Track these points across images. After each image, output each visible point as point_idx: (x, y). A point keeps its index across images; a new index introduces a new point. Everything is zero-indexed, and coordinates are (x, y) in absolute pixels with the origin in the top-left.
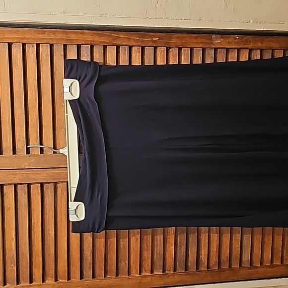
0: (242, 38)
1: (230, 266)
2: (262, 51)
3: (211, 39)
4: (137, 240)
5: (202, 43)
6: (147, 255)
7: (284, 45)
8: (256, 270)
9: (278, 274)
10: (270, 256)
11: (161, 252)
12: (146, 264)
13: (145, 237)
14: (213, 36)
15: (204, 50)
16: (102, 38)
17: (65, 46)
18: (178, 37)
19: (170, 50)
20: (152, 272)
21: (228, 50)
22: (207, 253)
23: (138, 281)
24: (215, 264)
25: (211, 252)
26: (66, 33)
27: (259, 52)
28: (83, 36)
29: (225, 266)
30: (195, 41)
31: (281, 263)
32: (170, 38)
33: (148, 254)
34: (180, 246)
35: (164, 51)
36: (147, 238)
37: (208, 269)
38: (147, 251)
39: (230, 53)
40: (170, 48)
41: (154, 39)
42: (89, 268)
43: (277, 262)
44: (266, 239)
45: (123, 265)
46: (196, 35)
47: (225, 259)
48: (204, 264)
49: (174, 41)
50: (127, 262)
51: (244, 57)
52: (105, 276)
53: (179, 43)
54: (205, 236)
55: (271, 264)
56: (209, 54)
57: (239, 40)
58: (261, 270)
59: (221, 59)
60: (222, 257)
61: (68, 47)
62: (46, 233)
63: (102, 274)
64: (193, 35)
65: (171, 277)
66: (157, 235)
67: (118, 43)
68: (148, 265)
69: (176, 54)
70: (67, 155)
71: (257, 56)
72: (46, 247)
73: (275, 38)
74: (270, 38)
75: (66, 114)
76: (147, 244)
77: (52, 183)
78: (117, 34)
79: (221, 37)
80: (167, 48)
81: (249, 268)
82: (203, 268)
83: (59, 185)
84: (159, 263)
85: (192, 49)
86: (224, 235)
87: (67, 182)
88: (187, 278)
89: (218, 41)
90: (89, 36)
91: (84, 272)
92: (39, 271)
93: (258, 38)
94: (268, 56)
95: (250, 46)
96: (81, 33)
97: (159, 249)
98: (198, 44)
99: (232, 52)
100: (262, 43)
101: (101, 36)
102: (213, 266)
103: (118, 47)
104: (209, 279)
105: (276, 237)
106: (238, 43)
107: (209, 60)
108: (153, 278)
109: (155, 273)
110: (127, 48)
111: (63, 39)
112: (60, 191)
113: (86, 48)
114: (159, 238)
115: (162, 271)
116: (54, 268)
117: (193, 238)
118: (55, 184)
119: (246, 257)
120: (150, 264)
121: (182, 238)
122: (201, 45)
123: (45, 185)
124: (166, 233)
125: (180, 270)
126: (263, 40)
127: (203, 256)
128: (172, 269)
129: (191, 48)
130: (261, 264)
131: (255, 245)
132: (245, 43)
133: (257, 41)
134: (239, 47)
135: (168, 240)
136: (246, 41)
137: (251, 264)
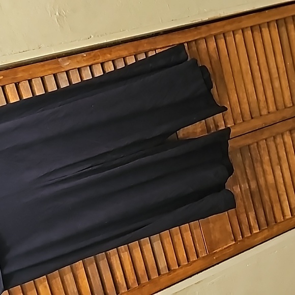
0: (90, 54)
1: (149, 278)
2: (113, 61)
3: (58, 63)
4: (46, 287)
5: (50, 69)
7: (132, 51)
8: (175, 273)
9: (198, 269)
10: (185, 255)
11: (76, 290)
13: (54, 281)
14: (60, 60)
15: (55, 76)
18: (23, 71)
19: (20, 84)
21: (79, 69)
22: (122, 274)
24: (134, 282)
27: (111, 63)
29: (144, 280)
30: (43, 69)
31: (198, 257)
32: (16, 73)
34: (93, 277)
35: (13, 87)
36: (56, 282)
37: (128, 289)
39: (83, 71)
40: (19, 83)
43: (193, 258)
44: (176, 240)
46: (42, 63)
47: (143, 274)
48: (123, 285)
49: (20, 75)
51: (98, 72)
53: (26, 75)
54: (116, 258)
55: (188, 262)
56: (62, 78)
57: (87, 58)
58: (181, 271)
59: (76, 80)
60: (139, 273)
64: (40, 64)
66: (65, 275)
69: (27, 87)
71: (110, 68)
73: (122, 46)
74: (117, 47)
76: (58, 287)
79: (68, 59)
80: (16, 84)
81: (168, 274)
82: (123, 290)
85: (42, 79)
86: (134, 251)
89: (66, 64)
93: (105, 50)
94: (121, 65)
95: (101, 60)
97: (72, 288)
98: (47, 71)
99: (84, 70)
100: (110, 54)
102: (132, 284)
105: (185, 235)
106: (87, 60)
107: (64, 84)
114: (69, 278)
117: (103, 264)
119: (162, 264)
121: (92, 269)
122: (50, 72)
124: (74, 270)
126: (111, 51)
127: (119, 279)
129: (41, 77)
130: (179, 266)
131: (167, 249)
132: (94, 58)
133: (105, 54)
134: (90, 64)
135: (79, 275)
136: (94, 56)
137: (169, 269)
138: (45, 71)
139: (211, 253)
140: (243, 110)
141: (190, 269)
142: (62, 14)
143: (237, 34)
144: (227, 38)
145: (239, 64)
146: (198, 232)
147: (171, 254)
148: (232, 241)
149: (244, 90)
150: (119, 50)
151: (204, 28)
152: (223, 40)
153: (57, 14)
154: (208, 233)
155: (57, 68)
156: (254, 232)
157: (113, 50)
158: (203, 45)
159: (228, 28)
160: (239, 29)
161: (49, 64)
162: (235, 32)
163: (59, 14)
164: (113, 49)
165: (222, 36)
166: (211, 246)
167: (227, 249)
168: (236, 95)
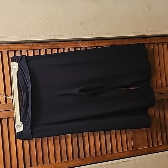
0: (92, 42)
1: (101, 154)
3: (77, 43)
4: (52, 144)
5: (73, 45)
6: (58, 152)
8: (115, 155)
9: (126, 156)
10: (121, 147)
11: (65, 150)
12: (58, 157)
13: (56, 141)
15: (75, 48)
16: (25, 47)
17: (8, 52)
18: (62, 44)
20: (61, 161)
21: (86, 48)
22: (89, 148)
23: (55, 166)
24: (94, 154)
25: (91, 147)
26: (8, 46)
27: (101, 47)
28: (16, 46)
29: (99, 154)
30: (70, 45)
31: (127, 150)
32: (58, 44)
33: (58, 151)
34: (75, 146)
35: (56, 50)
37: (90, 156)
38: (58, 149)
40: (59, 49)
41: (50, 45)
42: (29, 162)
43: (125, 150)
44: (118, 138)
45: (46, 158)
46: (70, 42)
47: (99, 151)
48: (88, 154)
49: (60, 45)
50: (48, 157)
52: (37, 165)
53: (62, 46)
55: (122, 151)
57: (90, 43)
58: (118, 154)
60: (97, 150)
61: (10, 52)
62: (5, 145)
63: (35, 164)
64: (69, 42)
65: (71, 162)
66: (62, 140)
67: (34, 48)
68: (59, 157)
72: (5, 152)
73: (107, 41)
74: (105, 41)
76: (57, 146)
77: (6, 118)
78: (32, 44)
79: (82, 42)
81: (111, 154)
82: (88, 156)
83: (10, 119)
84: (65, 155)
87: (14, 117)
88: (80, 162)
89: (81, 44)
90: (19, 46)
91: (26, 164)
92: (2, 166)
93: (99, 41)
95: (96, 45)
96: (15, 45)
97: (64, 148)
100: (101, 43)
101: (25, 46)
102: (92, 154)
103: (34, 50)
104: (91, 162)
105: (123, 137)
106: (90, 44)
108: (62, 163)
109: (63, 161)
110: (38, 50)
111: (6, 49)
112: (10, 123)
113: (18, 52)
115: (66, 159)
116: (10, 163)
118: (8, 119)
119: (109, 149)
120: (60, 157)
121: (75, 140)
122: (73, 47)
123: (3, 120)
125: (76, 158)
126: (102, 42)
127: (87, 150)
128: (72, 158)
129: (69, 48)
130: (117, 152)
131: (113, 141)
132: (93, 44)
133: (99, 43)
134: (91, 46)
135: (68, 143)
136: (94, 43)
137: (112, 152)
138: (71, 46)
139: (134, 150)
140: (162, 82)
141: (123, 155)
142: (83, 22)
143: (165, 44)
144: (159, 46)
145: (163, 59)
146: (129, 136)
147: (114, 144)
148: (147, 146)
149: (164, 72)
150: (106, 42)
151: (148, 39)
152: (157, 46)
153: (81, 21)
154: (134, 139)
155: (76, 45)
156: (159, 145)
157: (103, 42)
159: (160, 41)
160: (166, 43)
161: (73, 43)
162: (163, 44)
163: (82, 22)
164: (103, 41)
165: (157, 44)
166: (135, 146)
167: (143, 150)
168: (160, 74)
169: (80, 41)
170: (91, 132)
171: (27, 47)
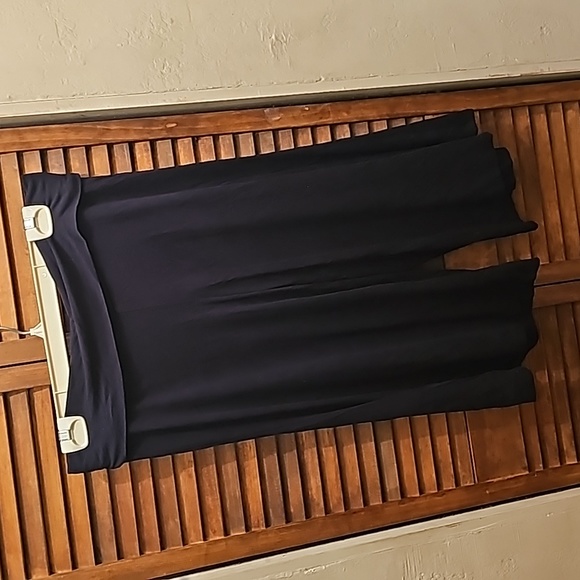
0: (315, 108)
1: (366, 503)
2: (351, 125)
3: (263, 115)
4: (190, 476)
5: (249, 123)
6: (212, 502)
7: (385, 112)
8: (414, 503)
9: (455, 506)
10: (434, 475)
11: (238, 493)
12: (214, 521)
13: (205, 470)
14: (267, 110)
15: (255, 134)
16: (81, 134)
17: (20, 155)
18: (208, 119)
19: (199, 141)
20: (226, 533)
21: (295, 130)
22: (320, 484)
23: (203, 553)
24: (339, 503)
25: (328, 482)
26: (19, 133)
27: (347, 127)
28: (48, 135)
29: (357, 504)
30: (238, 121)
31: (457, 485)
32: (197, 122)
33: (213, 500)
34: (270, 478)
35: (189, 143)
36: (208, 472)
37: (326, 513)
38: (212, 494)
39: (300, 135)
40: (198, 137)
41: (169, 126)
42: (112, 541)
43: (449, 484)
44: (421, 446)
45: (172, 526)
46: (238, 112)
47: (355, 492)
48: (318, 504)
49: (202, 126)
50: (178, 520)
51: (324, 137)
52: (141, 553)
53: (212, 128)
54: (312, 453)
55: (439, 489)
56: (265, 141)
57: (309, 113)
58: (423, 502)
59: (286, 145)
60: (350, 489)
61: (26, 156)
62: (23, 485)
63: (135, 548)
64: (234, 113)
65: (261, 536)
66: (225, 463)
67: (110, 139)
68: (217, 520)
69: (210, 146)
70: (44, 337)
71: (344, 133)
72: (26, 511)
73: (369, 103)
74: (361, 104)
75: (33, 267)
76: (210, 481)
77: (23, 390)
78: (105, 125)
79: (280, 111)
80: (193, 138)
81: (400, 502)
82: (318, 512)
83: (37, 395)
84: (236, 514)
85: (235, 136)
86: (345, 448)
87: (50, 386)
88: (291, 536)
89: (276, 119)
90: (58, 135)
91: (102, 550)
92: (18, 559)
93: (340, 105)
94: (362, 131)
95: (330, 120)
96: (44, 130)
97: (233, 488)
98: (244, 124)
99: (302, 133)
100: (348, 113)
101: (77, 131)
102: (335, 506)
103: (110, 147)
104: (332, 532)
105: (438, 440)
106: (309, 118)
107: (267, 149)
108: (229, 542)
109: (232, 534)
110: (126, 146)
111: (14, 144)
112: (40, 405)
113: (55, 154)
114: (230, 468)
115: (244, 527)
116: (44, 548)
117: (290, 459)
118: (29, 392)
119: (392, 484)
120: (220, 518)
121: (271, 462)
122: (248, 128)
123: (11, 398)
124: (241, 458)
125: (277, 521)
126: (350, 108)
127: (314, 491)
128: (262, 522)
129: (233, 134)
130: (421, 492)
131: (403, 458)
132: (320, 116)
133: (339, 111)
134: (313, 123)
135: (247, 469)
136: (322, 112)
137: (403, 494)
138: (241, 124)
139: (482, 483)
140: (568, 241)
141: (441, 502)
142: (280, 38)
143: (570, 109)
144: (552, 114)
145: (568, 160)
146: (462, 440)
147: (409, 469)
148: (525, 468)
149: (574, 206)
150: (364, 108)
151: (512, 91)
152: (543, 116)
153: (273, 37)
154: (479, 446)
155: (261, 123)
156: (568, 463)
157: (353, 107)
158: (507, 119)
159: (555, 96)
160: (575, 101)
161: (248, 115)
162: (566, 106)
163: (276, 38)
164: (354, 105)
165: (542, 108)
166: (484, 470)
167: (511, 482)
168: (558, 212)
169: (271, 107)
170: (326, 429)
171: (88, 137)
